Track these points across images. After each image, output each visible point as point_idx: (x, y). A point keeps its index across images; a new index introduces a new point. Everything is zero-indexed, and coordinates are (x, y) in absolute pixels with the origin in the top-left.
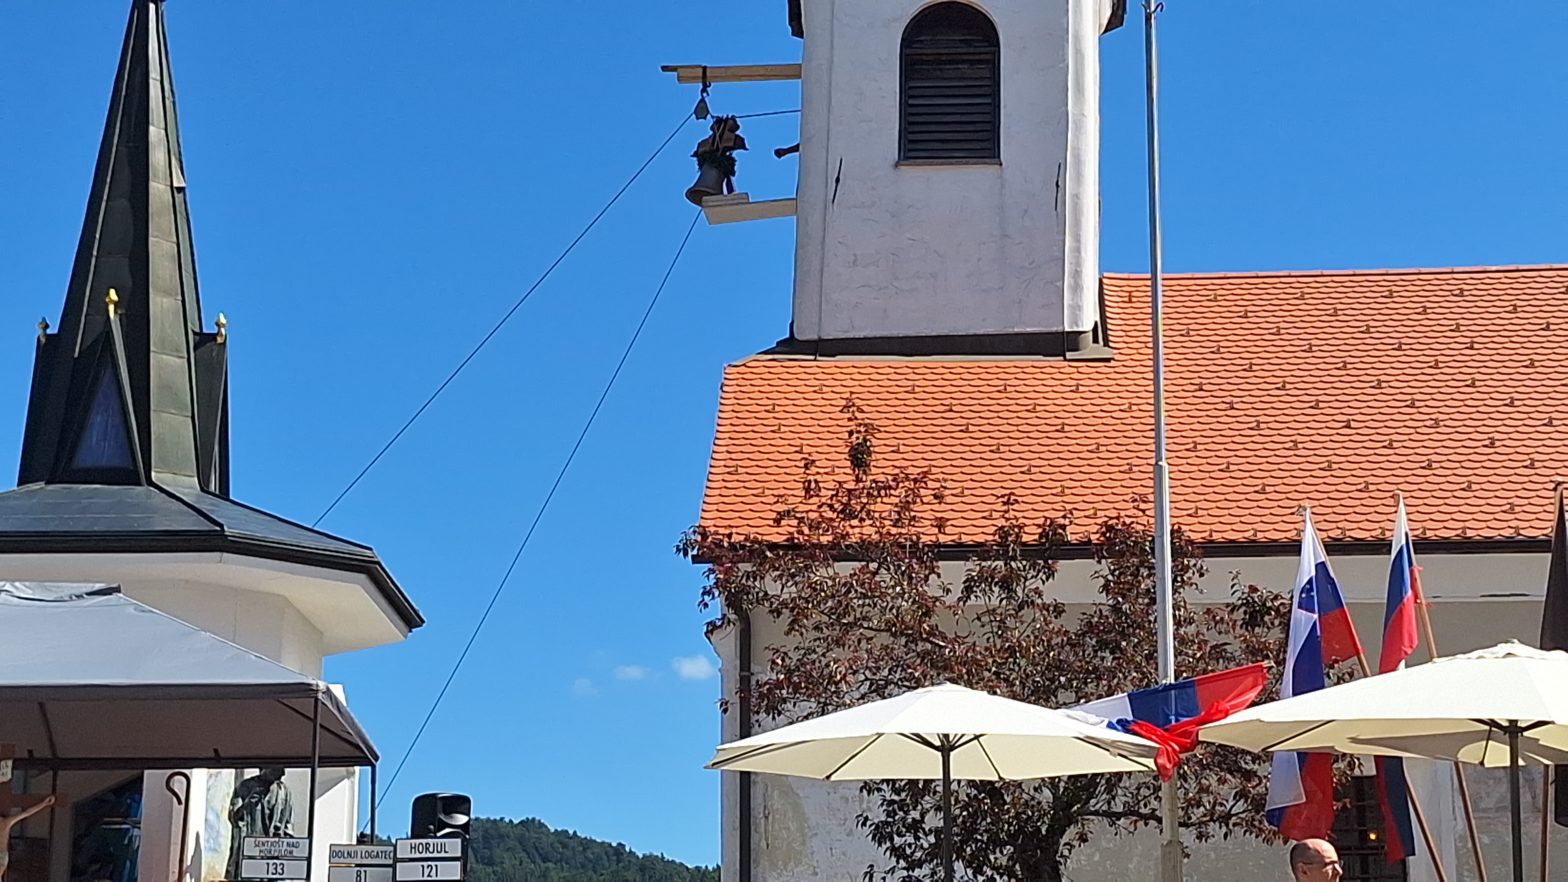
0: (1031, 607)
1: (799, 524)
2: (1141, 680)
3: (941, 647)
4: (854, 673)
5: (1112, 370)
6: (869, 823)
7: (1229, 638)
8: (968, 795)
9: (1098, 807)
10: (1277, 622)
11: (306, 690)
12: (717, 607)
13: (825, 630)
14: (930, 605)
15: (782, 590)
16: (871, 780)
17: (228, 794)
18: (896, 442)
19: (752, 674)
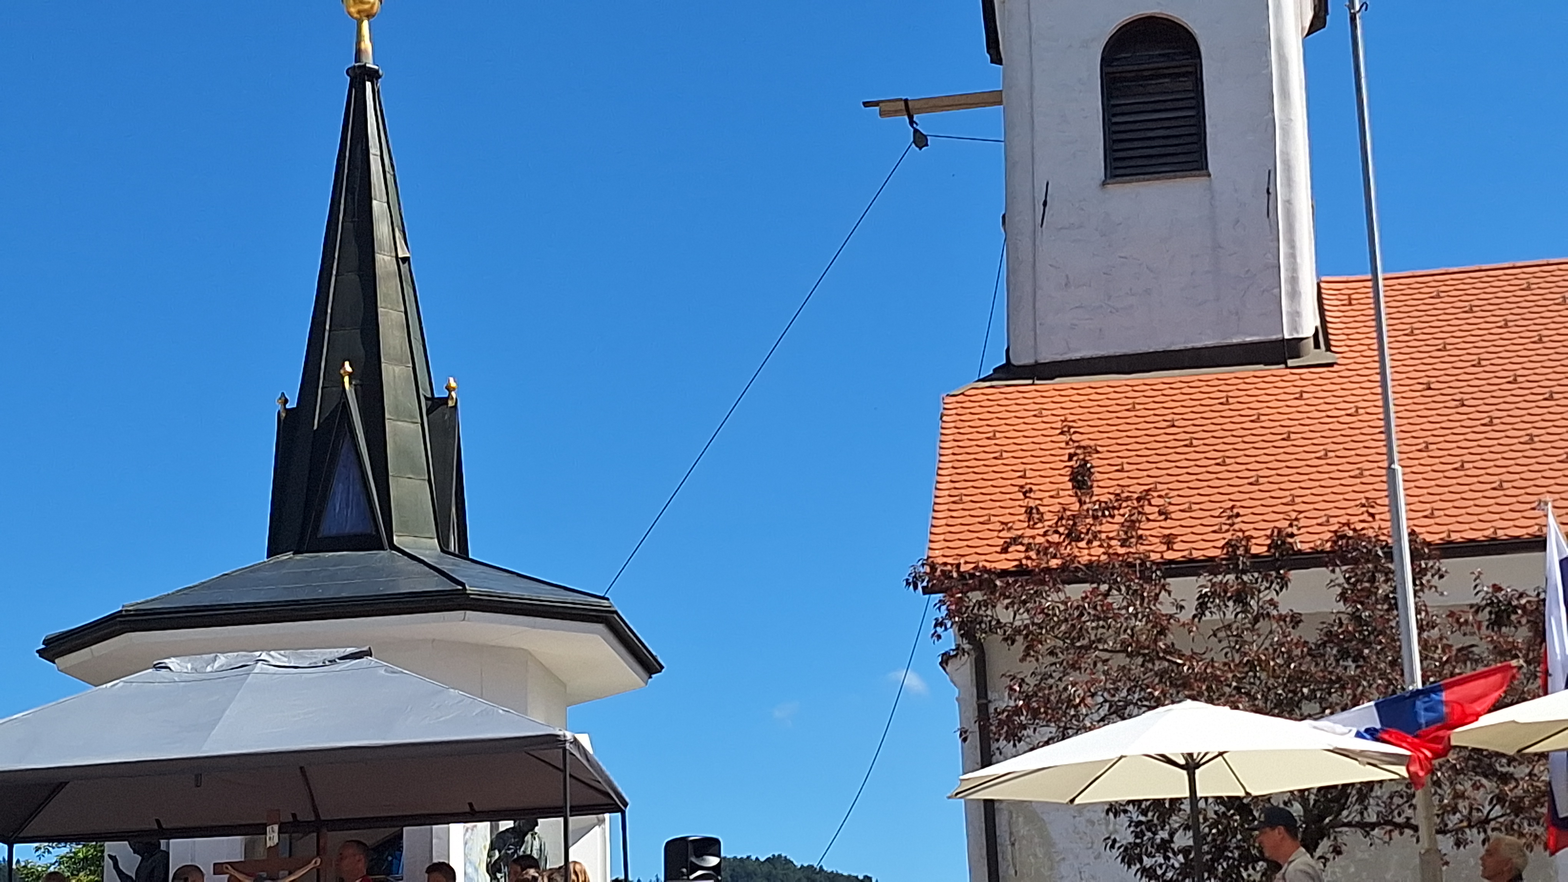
0: (1267, 619)
1: (1026, 551)
2: (1387, 687)
3: (1179, 665)
4: (1093, 695)
5: (1335, 375)
6: (1117, 845)
7: (1475, 640)
8: (1216, 813)
9: (1350, 818)
10: (1524, 621)
11: (554, 741)
12: (950, 639)
13: (1060, 655)
14: (1165, 623)
15: (1014, 618)
16: (1117, 802)
17: (485, 847)
18: (1120, 461)
19: (990, 701)
